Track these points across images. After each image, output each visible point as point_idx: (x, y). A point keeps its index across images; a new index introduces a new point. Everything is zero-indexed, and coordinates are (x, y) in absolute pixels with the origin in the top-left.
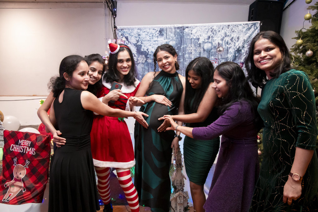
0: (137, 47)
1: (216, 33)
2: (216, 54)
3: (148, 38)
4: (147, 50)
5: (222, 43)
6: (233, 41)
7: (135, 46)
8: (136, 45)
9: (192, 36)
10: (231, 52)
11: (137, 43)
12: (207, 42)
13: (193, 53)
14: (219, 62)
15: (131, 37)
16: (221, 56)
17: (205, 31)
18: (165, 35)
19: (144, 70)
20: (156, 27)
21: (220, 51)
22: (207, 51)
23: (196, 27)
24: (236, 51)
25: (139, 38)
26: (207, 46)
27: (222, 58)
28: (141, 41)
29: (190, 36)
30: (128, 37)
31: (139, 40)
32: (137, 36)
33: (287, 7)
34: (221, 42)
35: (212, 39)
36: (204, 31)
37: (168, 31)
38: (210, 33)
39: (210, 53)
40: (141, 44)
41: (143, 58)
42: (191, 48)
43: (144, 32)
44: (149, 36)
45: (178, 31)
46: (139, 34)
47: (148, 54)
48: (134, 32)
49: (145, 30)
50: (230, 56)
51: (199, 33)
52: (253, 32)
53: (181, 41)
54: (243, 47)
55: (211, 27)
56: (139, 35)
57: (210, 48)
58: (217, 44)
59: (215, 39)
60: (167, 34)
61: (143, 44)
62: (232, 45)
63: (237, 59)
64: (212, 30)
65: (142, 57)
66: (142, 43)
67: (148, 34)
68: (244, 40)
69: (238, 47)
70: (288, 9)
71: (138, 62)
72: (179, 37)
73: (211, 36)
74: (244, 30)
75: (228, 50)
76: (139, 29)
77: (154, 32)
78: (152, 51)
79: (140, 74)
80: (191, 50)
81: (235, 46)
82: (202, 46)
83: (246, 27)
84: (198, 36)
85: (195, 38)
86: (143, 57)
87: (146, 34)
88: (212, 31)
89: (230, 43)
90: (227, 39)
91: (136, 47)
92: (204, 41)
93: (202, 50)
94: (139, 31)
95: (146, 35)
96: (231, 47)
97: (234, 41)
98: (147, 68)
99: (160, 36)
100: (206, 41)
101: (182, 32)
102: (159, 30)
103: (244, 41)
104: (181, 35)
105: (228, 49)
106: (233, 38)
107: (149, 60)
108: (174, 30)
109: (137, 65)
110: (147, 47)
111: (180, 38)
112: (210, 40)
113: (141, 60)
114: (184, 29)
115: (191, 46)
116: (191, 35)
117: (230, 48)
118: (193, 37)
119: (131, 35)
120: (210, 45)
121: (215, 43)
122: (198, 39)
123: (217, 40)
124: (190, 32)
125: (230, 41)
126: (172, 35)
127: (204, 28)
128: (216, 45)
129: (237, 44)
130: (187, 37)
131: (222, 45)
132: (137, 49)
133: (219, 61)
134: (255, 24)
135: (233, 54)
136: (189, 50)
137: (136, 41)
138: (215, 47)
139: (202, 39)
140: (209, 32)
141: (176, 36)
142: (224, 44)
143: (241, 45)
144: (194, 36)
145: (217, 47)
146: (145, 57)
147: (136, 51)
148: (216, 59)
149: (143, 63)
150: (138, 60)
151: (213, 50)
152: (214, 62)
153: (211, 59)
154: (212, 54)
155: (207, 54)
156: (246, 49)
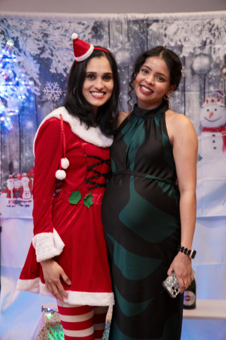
0: (41, 64)
1: (220, 34)
2: (219, 82)
7: (35, 62)
8: (37, 58)
9: (166, 42)
11: (41, 53)
12: (200, 54)
15: (25, 38)
17: (195, 30)
18: (106, 37)
20: (85, 19)
22: (200, 75)
23: (175, 20)
25: (46, 42)
26: (199, 63)
28: (51, 50)
29: (163, 41)
30: (17, 38)
31: (44, 47)
32: (40, 38)
35: (211, 48)
36: (193, 29)
37: (114, 28)
38: (206, 35)
39: (207, 80)
40: (50, 57)
41: (55, 90)
43: (58, 28)
44: (68, 39)
45: (136, 28)
46: (45, 32)
48: (32, 26)
49: (59, 25)
51: (181, 35)
55: (208, 21)
56: (46, 35)
57: (207, 68)
58: (222, 58)
59: (217, 46)
60: (111, 36)
61: (55, 57)
64: (210, 27)
65: (52, 87)
66: (52, 55)
67: (68, 35)
71: (44, 98)
72: (138, 43)
73: (208, 41)
76: (44, 21)
82: (188, 63)
84: (180, 41)
85: (173, 44)
86: (55, 87)
87: (63, 32)
88: (210, 30)
91: (37, 63)
92: (192, 51)
93: (189, 72)
94: (45, 25)
95: (62, 37)
99: (94, 40)
100: (198, 51)
101: (144, 32)
102: (92, 25)
104: (142, 38)
108: (125, 27)
109: (42, 106)
110: (64, 64)
111: (140, 45)
112: (206, 51)
113: (50, 93)
114: (148, 25)
116: (164, 38)
118: (169, 43)
119: (26, 35)
121: (218, 58)
122: (181, 48)
123: (222, 49)
124: (162, 31)
126: (122, 38)
127: (192, 24)
128: (220, 61)
130: (155, 42)
132: (40, 69)
137: (39, 49)
138: (217, 66)
139: (189, 47)
140: (204, 33)
141: (132, 40)
144: (172, 40)
145: (221, 66)
146: (58, 88)
147: (39, 72)
148: (219, 92)
149: (55, 100)
150: (42, 93)
151: (213, 73)
152: (216, 100)
153: (209, 92)
154: (210, 81)
155: (200, 81)
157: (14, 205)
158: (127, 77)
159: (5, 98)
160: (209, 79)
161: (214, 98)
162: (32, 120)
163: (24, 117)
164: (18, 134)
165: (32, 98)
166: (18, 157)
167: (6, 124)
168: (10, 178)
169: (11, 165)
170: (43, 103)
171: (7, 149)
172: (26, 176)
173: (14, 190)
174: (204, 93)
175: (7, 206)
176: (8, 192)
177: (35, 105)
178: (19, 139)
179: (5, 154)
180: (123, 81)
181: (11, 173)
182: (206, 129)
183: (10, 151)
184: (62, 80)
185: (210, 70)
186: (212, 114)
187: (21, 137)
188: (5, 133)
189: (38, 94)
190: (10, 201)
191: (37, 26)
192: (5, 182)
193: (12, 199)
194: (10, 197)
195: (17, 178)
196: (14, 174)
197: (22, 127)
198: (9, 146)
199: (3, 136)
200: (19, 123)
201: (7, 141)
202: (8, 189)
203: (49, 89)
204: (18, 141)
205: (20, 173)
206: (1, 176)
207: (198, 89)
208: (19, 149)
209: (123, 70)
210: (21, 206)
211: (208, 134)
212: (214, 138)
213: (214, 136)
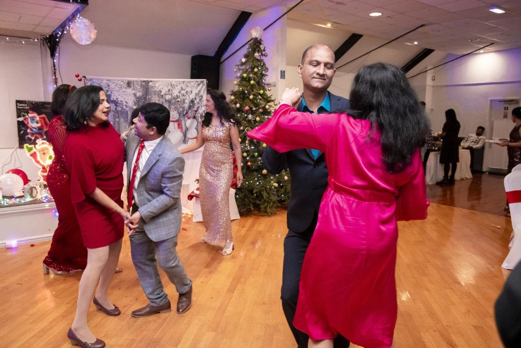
1: (175, 87)
2: (175, 104)
3: (117, 89)
4: (117, 99)
9: (155, 89)
10: (186, 102)
12: (168, 94)
16: (180, 105)
17: (166, 85)
18: (132, 87)
20: (124, 80)
21: (178, 101)
22: (168, 102)
23: (158, 81)
24: (191, 101)
26: (168, 97)
27: (180, 107)
28: (111, 91)
33: (222, 62)
34: (178, 94)
35: (172, 92)
37: (135, 83)
38: (170, 87)
39: (171, 103)
44: (118, 87)
45: (144, 84)
46: (109, 84)
47: (117, 103)
49: (113, 82)
51: (161, 87)
52: (202, 87)
53: (147, 92)
54: (196, 99)
55: (170, 82)
56: (109, 86)
57: (171, 99)
58: (176, 96)
59: (174, 91)
60: (134, 86)
62: (187, 97)
63: (191, 109)
64: (171, 84)
66: (112, 93)
67: (117, 85)
68: (196, 94)
69: (192, 99)
70: (222, 64)
72: (145, 89)
73: (171, 89)
74: (196, 85)
75: (184, 101)
76: (108, 80)
77: (122, 83)
78: (121, 100)
80: (155, 100)
81: (189, 97)
82: (164, 97)
83: (197, 84)
84: (160, 89)
85: (158, 90)
87: (115, 85)
90: (183, 92)
92: (165, 93)
93: (164, 101)
94: (108, 82)
97: (189, 94)
98: (117, 115)
100: (167, 93)
101: (147, 85)
102: (127, 82)
104: (146, 87)
106: (187, 92)
107: (119, 108)
108: (140, 83)
112: (170, 93)
114: (148, 83)
115: (155, 97)
116: (154, 87)
117: (186, 99)
120: (170, 96)
121: (174, 95)
122: (161, 91)
123: (176, 92)
124: (153, 85)
125: (185, 94)
126: (139, 87)
127: (165, 83)
129: (191, 96)
130: (151, 89)
133: (178, 109)
134: (202, 82)
135: (188, 104)
138: (174, 98)
139: (164, 91)
141: (142, 88)
142: (181, 96)
143: (194, 97)
145: (176, 99)
148: (176, 108)
151: (173, 101)
153: (172, 108)
155: (168, 104)
156: (198, 100)
161: (174, 110)
180: (140, 103)
186: (173, 116)
191: (105, 82)
209: (140, 99)
212: (174, 125)
213: (174, 123)
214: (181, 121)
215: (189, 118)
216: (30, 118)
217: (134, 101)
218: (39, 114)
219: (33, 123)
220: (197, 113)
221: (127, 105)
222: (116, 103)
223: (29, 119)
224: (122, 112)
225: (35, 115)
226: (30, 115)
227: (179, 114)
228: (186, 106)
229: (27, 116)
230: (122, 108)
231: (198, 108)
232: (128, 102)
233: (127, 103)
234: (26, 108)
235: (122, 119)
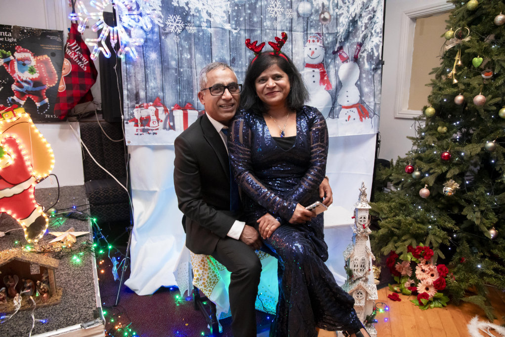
2: (318, 25)
4: (187, 4)
5: (329, 4)
6: (345, 3)
10: (342, 22)
13: (279, 20)
14: (324, 40)
16: (327, 28)
19: (181, 49)
21: (325, 19)
22: (303, 18)
24: (351, 21)
26: (303, 8)
27: (328, 33)
34: (326, 2)
39: (309, 22)
41: (178, 23)
42: (276, 9)
47: (188, 14)
50: (342, 30)
54: (361, 16)
57: (309, 13)
58: (321, 5)
62: (344, 10)
63: (351, 38)
65: (175, 20)
69: (353, 16)
71: (167, 30)
75: (337, 19)
78: (196, 9)
79: (172, 56)
80: (276, 13)
81: (348, 12)
82: (295, 6)
86: (177, 20)
89: (341, 7)
93: (295, 15)
96: (342, 14)
97: (348, 3)
98: (186, 44)
103: (363, 5)
105: (338, 17)
107: (191, 28)
109: (166, 37)
113: (172, 26)
115: (276, 6)
117: (340, 15)
120: (308, 6)
121: (318, 4)
125: (340, 3)
128: (320, 8)
129: (352, 9)
131: (329, 8)
133: (324, 38)
135: (345, 27)
136: (271, 12)
138: (317, 11)
142: (331, 7)
143: (358, 11)
145: (320, 12)
146: (181, 21)
147: (161, 5)
148: (319, 34)
149: (178, 33)
150: (166, 25)
151: (313, 17)
152: (316, 40)
153: (311, 34)
154: (312, 24)
155: (304, 24)
156: (365, 20)
157: (142, 133)
158: (244, 14)
159: (130, 28)
160: (311, 22)
161: (314, 39)
162: (155, 51)
163: (147, 48)
164: (143, 64)
165: (156, 29)
166: (144, 87)
167: (131, 54)
168: (137, 107)
169: (137, 95)
170: (167, 34)
171: (133, 79)
172: (153, 105)
173: (141, 119)
174: (307, 34)
175: (135, 134)
176: (136, 121)
177: (158, 36)
178: (144, 69)
179: (131, 84)
180: (240, 18)
181: (137, 103)
182: (308, 65)
183: (135, 81)
184: (184, 14)
185: (311, 14)
186: (313, 53)
187: (145, 67)
188: (129, 64)
189: (162, 26)
190: (137, 129)
192: (132, 112)
193: (140, 128)
194: (138, 126)
195: (143, 107)
196: (140, 103)
197: (147, 58)
198: (135, 76)
199: (128, 66)
200: (143, 54)
201: (132, 71)
202: (135, 118)
203: (172, 22)
204: (144, 71)
205: (146, 102)
206: (128, 106)
207: (302, 30)
208: (144, 79)
209: (240, 8)
210: (149, 134)
211: (310, 70)
212: (314, 74)
213: (314, 71)
214: (328, 66)
215: (345, 60)
216: (18, 60)
217: (226, 12)
218: (36, 54)
219: (23, 72)
220: (362, 49)
221: (212, 20)
222: (184, 15)
223: (16, 63)
224: (199, 39)
225: (28, 55)
226: (18, 55)
227: (326, 48)
228: (341, 30)
229: (12, 58)
230: (200, 26)
231: (365, 37)
232: (213, 13)
233: (210, 15)
234: (10, 40)
235: (198, 56)
